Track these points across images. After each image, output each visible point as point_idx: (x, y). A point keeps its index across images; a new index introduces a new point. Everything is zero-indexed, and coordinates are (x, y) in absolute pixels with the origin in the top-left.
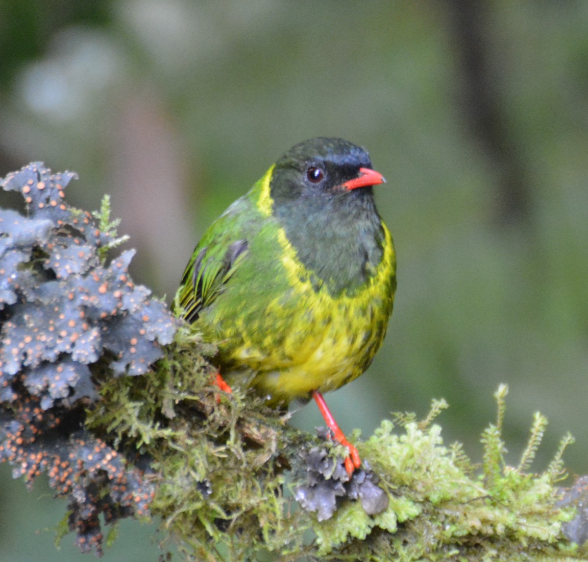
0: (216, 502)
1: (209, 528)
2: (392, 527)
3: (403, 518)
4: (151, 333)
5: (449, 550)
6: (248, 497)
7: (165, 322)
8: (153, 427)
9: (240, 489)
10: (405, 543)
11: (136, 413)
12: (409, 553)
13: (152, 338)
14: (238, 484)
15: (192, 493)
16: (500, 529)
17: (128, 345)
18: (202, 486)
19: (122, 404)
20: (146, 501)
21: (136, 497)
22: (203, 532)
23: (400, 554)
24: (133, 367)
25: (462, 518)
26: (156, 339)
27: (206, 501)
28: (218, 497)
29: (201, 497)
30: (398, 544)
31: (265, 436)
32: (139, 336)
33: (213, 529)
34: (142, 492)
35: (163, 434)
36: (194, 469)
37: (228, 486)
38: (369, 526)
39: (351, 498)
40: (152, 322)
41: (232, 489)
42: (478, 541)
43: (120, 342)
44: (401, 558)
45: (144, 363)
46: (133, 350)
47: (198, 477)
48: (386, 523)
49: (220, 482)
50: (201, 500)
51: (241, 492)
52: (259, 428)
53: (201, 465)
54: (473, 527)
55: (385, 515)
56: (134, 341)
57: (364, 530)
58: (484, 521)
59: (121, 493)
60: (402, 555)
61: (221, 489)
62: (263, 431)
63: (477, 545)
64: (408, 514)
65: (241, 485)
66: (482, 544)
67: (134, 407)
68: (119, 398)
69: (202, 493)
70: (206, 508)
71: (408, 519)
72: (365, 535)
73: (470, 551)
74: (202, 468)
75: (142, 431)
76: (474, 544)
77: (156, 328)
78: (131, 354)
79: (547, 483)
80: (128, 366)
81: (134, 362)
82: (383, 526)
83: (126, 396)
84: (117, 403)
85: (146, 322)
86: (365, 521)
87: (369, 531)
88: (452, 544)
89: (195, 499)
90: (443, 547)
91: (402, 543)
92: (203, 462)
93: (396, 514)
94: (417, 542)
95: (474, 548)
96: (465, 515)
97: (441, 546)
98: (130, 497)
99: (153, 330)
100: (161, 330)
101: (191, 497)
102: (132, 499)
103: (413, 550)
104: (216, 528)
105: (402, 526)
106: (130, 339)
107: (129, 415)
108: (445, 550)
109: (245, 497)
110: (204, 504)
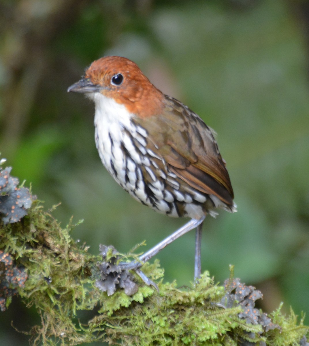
0: (54, 287)
1: (52, 298)
2: (141, 300)
3: (146, 295)
4: (20, 203)
5: (169, 311)
6: (70, 284)
7: (27, 198)
8: (23, 249)
9: (67, 280)
10: (149, 309)
11: (15, 242)
12: (151, 313)
13: (21, 206)
14: (66, 278)
15: (42, 282)
16: (192, 300)
17: (10, 209)
18: (47, 279)
19: (8, 239)
20: (23, 280)
21: (18, 279)
22: (49, 300)
23: (147, 314)
24: (12, 219)
25: (174, 297)
26: (23, 206)
27: (49, 285)
28: (56, 284)
29: (47, 284)
30: (145, 309)
31: (79, 258)
32: (16, 205)
33: (54, 299)
34: (21, 277)
35: (28, 252)
36: (44, 271)
37: (61, 279)
38: (130, 301)
39: (121, 288)
40: (21, 198)
41: (62, 280)
42: (183, 308)
43: (7, 209)
44: (147, 316)
45: (17, 217)
46: (13, 212)
47: (45, 275)
48: (138, 299)
49: (57, 277)
50: (46, 285)
51: (67, 282)
52: (76, 255)
53: (48, 270)
54: (180, 300)
55: (137, 295)
56: (13, 207)
57: (128, 303)
58: (185, 297)
59: (11, 277)
60: (148, 314)
61: (57, 280)
62: (77, 256)
63: (182, 310)
64: (148, 294)
65: (67, 278)
66: (184, 309)
67: (14, 240)
68: (7, 236)
69: (47, 282)
70: (49, 289)
71: (149, 296)
72: (128, 305)
73: (179, 312)
74: (48, 271)
75: (18, 251)
76: (181, 309)
77: (23, 201)
78: (12, 213)
79: (208, 276)
80: (10, 219)
81: (12, 217)
82: (137, 300)
83: (10, 235)
84: (6, 238)
85: (19, 199)
86: (128, 299)
87: (130, 303)
88: (171, 308)
89: (44, 285)
90: (166, 310)
91: (147, 309)
92: (49, 268)
93: (143, 294)
94: (154, 307)
95: (181, 311)
96: (175, 295)
97: (166, 309)
98: (15, 279)
99: (21, 202)
100: (25, 202)
101: (42, 283)
102: (16, 280)
103: (153, 312)
104: (55, 298)
105: (146, 300)
106: (11, 207)
107: (12, 244)
108: (168, 311)
109: (69, 284)
110: (48, 287)
